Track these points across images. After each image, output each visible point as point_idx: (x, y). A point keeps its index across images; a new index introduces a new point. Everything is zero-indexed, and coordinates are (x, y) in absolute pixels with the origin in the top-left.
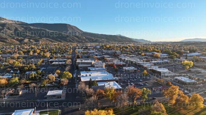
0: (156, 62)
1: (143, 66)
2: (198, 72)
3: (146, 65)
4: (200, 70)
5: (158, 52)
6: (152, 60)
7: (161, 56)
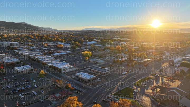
0: (58, 54)
1: (42, 62)
2: (95, 63)
3: (47, 60)
4: (97, 60)
5: (62, 42)
6: (55, 51)
7: (64, 46)
